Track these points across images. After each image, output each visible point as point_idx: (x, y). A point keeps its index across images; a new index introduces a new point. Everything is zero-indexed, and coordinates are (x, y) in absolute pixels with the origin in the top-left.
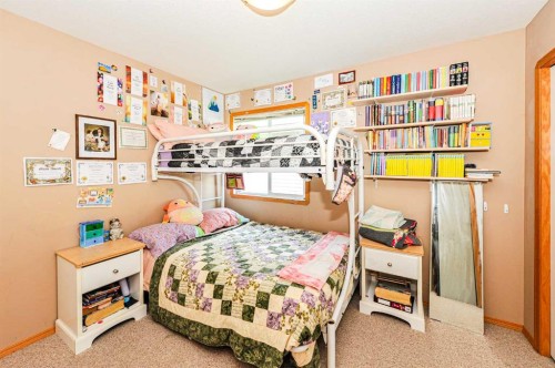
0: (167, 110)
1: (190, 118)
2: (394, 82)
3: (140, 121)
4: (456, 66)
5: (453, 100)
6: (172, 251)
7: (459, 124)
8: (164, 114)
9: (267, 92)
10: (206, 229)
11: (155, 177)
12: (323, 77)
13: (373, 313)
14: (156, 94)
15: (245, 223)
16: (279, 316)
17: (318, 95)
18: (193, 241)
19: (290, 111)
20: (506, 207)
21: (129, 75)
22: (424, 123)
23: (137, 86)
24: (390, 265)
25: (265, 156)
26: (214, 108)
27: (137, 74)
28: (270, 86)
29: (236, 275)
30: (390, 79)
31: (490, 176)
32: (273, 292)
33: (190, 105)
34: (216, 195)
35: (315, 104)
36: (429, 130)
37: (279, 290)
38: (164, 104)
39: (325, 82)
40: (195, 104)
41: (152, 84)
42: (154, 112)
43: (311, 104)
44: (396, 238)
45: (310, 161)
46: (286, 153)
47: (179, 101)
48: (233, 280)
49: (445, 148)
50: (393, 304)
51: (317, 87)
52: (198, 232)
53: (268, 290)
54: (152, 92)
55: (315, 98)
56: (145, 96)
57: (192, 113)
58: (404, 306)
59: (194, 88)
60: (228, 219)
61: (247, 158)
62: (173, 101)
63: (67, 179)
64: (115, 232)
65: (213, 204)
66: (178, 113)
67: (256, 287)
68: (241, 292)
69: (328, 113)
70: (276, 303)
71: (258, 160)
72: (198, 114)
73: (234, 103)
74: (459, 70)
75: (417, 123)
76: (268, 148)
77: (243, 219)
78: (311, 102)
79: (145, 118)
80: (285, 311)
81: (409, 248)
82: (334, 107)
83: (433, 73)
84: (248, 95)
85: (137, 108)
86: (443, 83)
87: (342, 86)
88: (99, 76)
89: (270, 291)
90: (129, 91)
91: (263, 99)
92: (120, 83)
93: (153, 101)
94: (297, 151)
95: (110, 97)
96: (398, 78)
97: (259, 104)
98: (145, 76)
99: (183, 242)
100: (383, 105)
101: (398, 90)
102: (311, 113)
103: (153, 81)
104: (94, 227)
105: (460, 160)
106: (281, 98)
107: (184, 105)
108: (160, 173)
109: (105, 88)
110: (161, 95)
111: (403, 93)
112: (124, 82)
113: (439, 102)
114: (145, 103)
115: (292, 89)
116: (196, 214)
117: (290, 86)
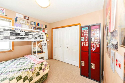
12: (19, 14)
24: (41, 56)
25: (30, 36)
30: (37, 23)
31: (49, 40)
51: (17, 16)
55: (16, 19)
67: (37, 68)
71: (28, 38)
74: (46, 26)
82: (23, 24)
83: (43, 25)
86: (44, 27)
87: (25, 19)
89: (41, 66)
94: (39, 36)
100: (36, 28)
101: (38, 26)
102: (14, 23)
111: (39, 27)
113: (44, 30)
117: (4, 10)
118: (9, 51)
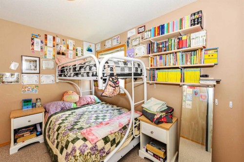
1: (77, 55)
2: (161, 29)
3: (52, 57)
4: (194, 14)
6: (56, 113)
7: (195, 50)
8: (63, 54)
9: (110, 41)
11: (58, 81)
13: (145, 158)
14: (60, 45)
16: (69, 155)
17: (129, 41)
18: (69, 110)
19: (118, 49)
21: (46, 38)
22: (176, 50)
23: (50, 42)
24: (152, 132)
26: (90, 50)
27: (50, 37)
28: (111, 38)
30: (159, 27)
33: (76, 50)
34: (91, 89)
35: (128, 45)
36: (179, 55)
37: (74, 141)
39: (132, 33)
40: (79, 49)
41: (57, 41)
42: (59, 53)
44: (156, 117)
45: (95, 73)
47: (71, 48)
48: (63, 132)
49: (189, 65)
50: (155, 155)
51: (128, 36)
52: (74, 105)
54: (57, 45)
56: (54, 46)
57: (78, 53)
58: (160, 157)
59: (79, 42)
60: (90, 101)
62: (68, 48)
63: (17, 82)
64: (38, 104)
66: (71, 53)
67: (68, 137)
68: (63, 138)
69: (133, 49)
70: (70, 147)
72: (81, 53)
73: (98, 48)
74: (197, 16)
75: (173, 51)
77: (99, 101)
78: (126, 44)
79: (54, 56)
80: (71, 152)
82: (136, 45)
83: (181, 21)
84: (103, 43)
85: (50, 52)
86: (187, 25)
87: (139, 35)
88: (32, 39)
90: (46, 45)
91: (108, 45)
92: (42, 42)
93: (58, 49)
95: (37, 48)
96: (163, 26)
97: (107, 47)
98: (54, 38)
100: (156, 43)
101: (163, 33)
102: (126, 50)
103: (58, 40)
104: (27, 102)
105: (197, 72)
106: (115, 43)
107: (74, 49)
108: (60, 79)
109: (35, 44)
110: (62, 46)
111: (166, 34)
112: (44, 41)
113: (184, 38)
114: (54, 50)
115: (119, 38)
116: (76, 97)
118: (123, 94)
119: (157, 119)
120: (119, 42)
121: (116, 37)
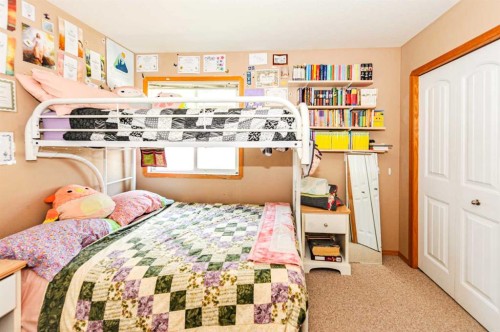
0: (52, 58)
1: (89, 75)
2: (322, 70)
4: (365, 65)
5: (364, 91)
6: (78, 261)
7: (365, 110)
8: (46, 62)
9: (195, 61)
10: (122, 219)
11: (34, 155)
12: (258, 55)
13: (313, 270)
14: (33, 32)
15: (168, 206)
16: (269, 306)
17: (253, 73)
19: (220, 83)
20: (390, 170)
22: (344, 106)
24: (326, 226)
25: (229, 128)
26: (122, 67)
28: (198, 54)
29: (200, 273)
30: (319, 67)
31: (386, 149)
32: (256, 281)
33: (88, 58)
34: (124, 176)
35: (249, 80)
36: (347, 113)
37: (262, 276)
38: (46, 47)
39: (260, 60)
40: (96, 58)
41: (24, 14)
42: (30, 57)
43: (245, 80)
44: (330, 201)
45: (284, 135)
46: (257, 125)
47: (72, 47)
48: (199, 280)
49: (357, 127)
50: (328, 258)
51: (251, 64)
52: (112, 227)
53: (250, 280)
54: (25, 26)
55: (249, 75)
56: (11, 29)
57: (92, 67)
58: (335, 257)
59: (94, 37)
60: (149, 203)
61: (205, 130)
62: (62, 47)
65: (120, 187)
66: (70, 64)
67: (233, 281)
68: (214, 292)
69: (262, 90)
70: (263, 294)
71: (220, 134)
72: (100, 72)
73: (150, 66)
74: (366, 69)
75: (339, 106)
76: (232, 120)
77: (167, 201)
78: (245, 77)
79: (12, 64)
80: (275, 299)
81: (339, 208)
82: (268, 85)
83: (350, 68)
84: (170, 58)
86: (356, 78)
87: (275, 67)
89: (252, 281)
91: (189, 66)
93: (27, 41)
94: (270, 125)
96: (325, 67)
97: (184, 72)
99: (92, 244)
100: (313, 89)
101: (324, 78)
102: (245, 88)
103: (27, 9)
105: (366, 136)
106: (211, 68)
107: (80, 55)
108: (42, 149)
111: (329, 80)
113: (354, 92)
114: (12, 41)
115: (224, 60)
117: (222, 58)
118: (232, 177)
119: (334, 203)
120: (224, 67)
121: (216, 56)
